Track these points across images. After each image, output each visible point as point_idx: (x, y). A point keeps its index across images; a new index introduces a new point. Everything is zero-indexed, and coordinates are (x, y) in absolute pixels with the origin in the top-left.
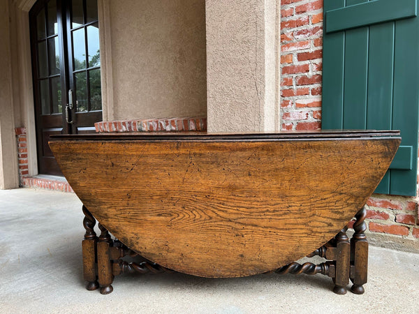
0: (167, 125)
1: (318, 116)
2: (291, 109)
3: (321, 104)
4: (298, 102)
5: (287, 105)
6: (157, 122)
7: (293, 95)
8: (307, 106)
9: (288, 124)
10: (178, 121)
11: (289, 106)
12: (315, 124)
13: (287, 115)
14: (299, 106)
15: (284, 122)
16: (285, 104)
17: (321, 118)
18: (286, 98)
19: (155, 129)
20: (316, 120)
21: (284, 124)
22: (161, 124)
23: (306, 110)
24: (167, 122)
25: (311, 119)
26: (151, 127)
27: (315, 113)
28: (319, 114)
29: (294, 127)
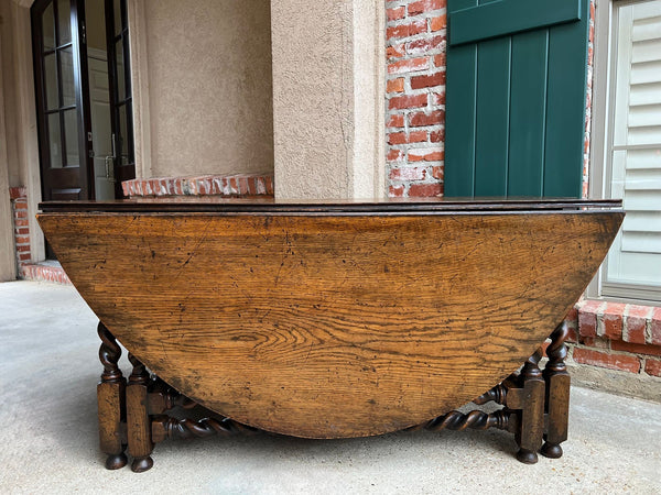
0: (225, 185)
1: (439, 174)
2: (402, 163)
3: (444, 156)
4: (412, 152)
5: (395, 157)
6: (210, 180)
7: (404, 142)
8: (425, 159)
9: (397, 187)
10: (240, 180)
11: (399, 159)
12: (435, 186)
13: (396, 172)
14: (413, 159)
15: (392, 183)
16: (392, 155)
17: (443, 177)
18: (395, 147)
19: (207, 192)
20: (437, 181)
21: (391, 187)
22: (216, 184)
23: (422, 165)
24: (224, 180)
25: (430, 180)
26: (202, 189)
27: (435, 169)
28: (441, 171)
29: (405, 191)
